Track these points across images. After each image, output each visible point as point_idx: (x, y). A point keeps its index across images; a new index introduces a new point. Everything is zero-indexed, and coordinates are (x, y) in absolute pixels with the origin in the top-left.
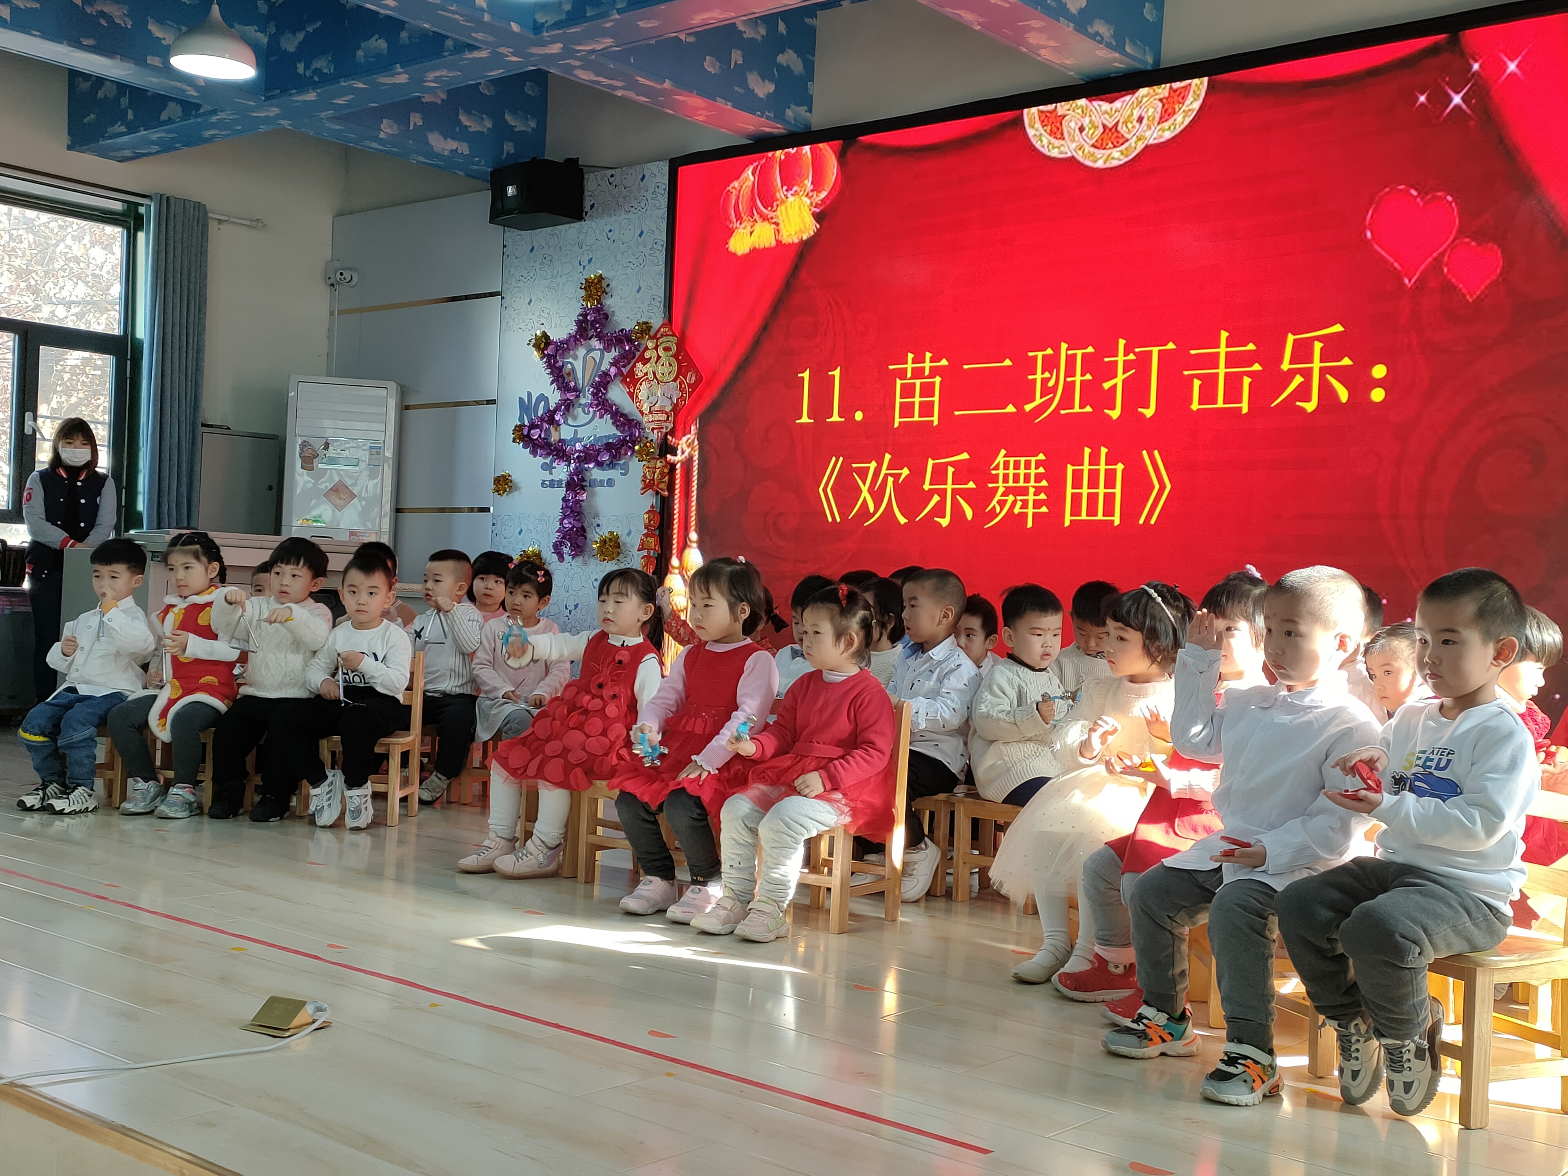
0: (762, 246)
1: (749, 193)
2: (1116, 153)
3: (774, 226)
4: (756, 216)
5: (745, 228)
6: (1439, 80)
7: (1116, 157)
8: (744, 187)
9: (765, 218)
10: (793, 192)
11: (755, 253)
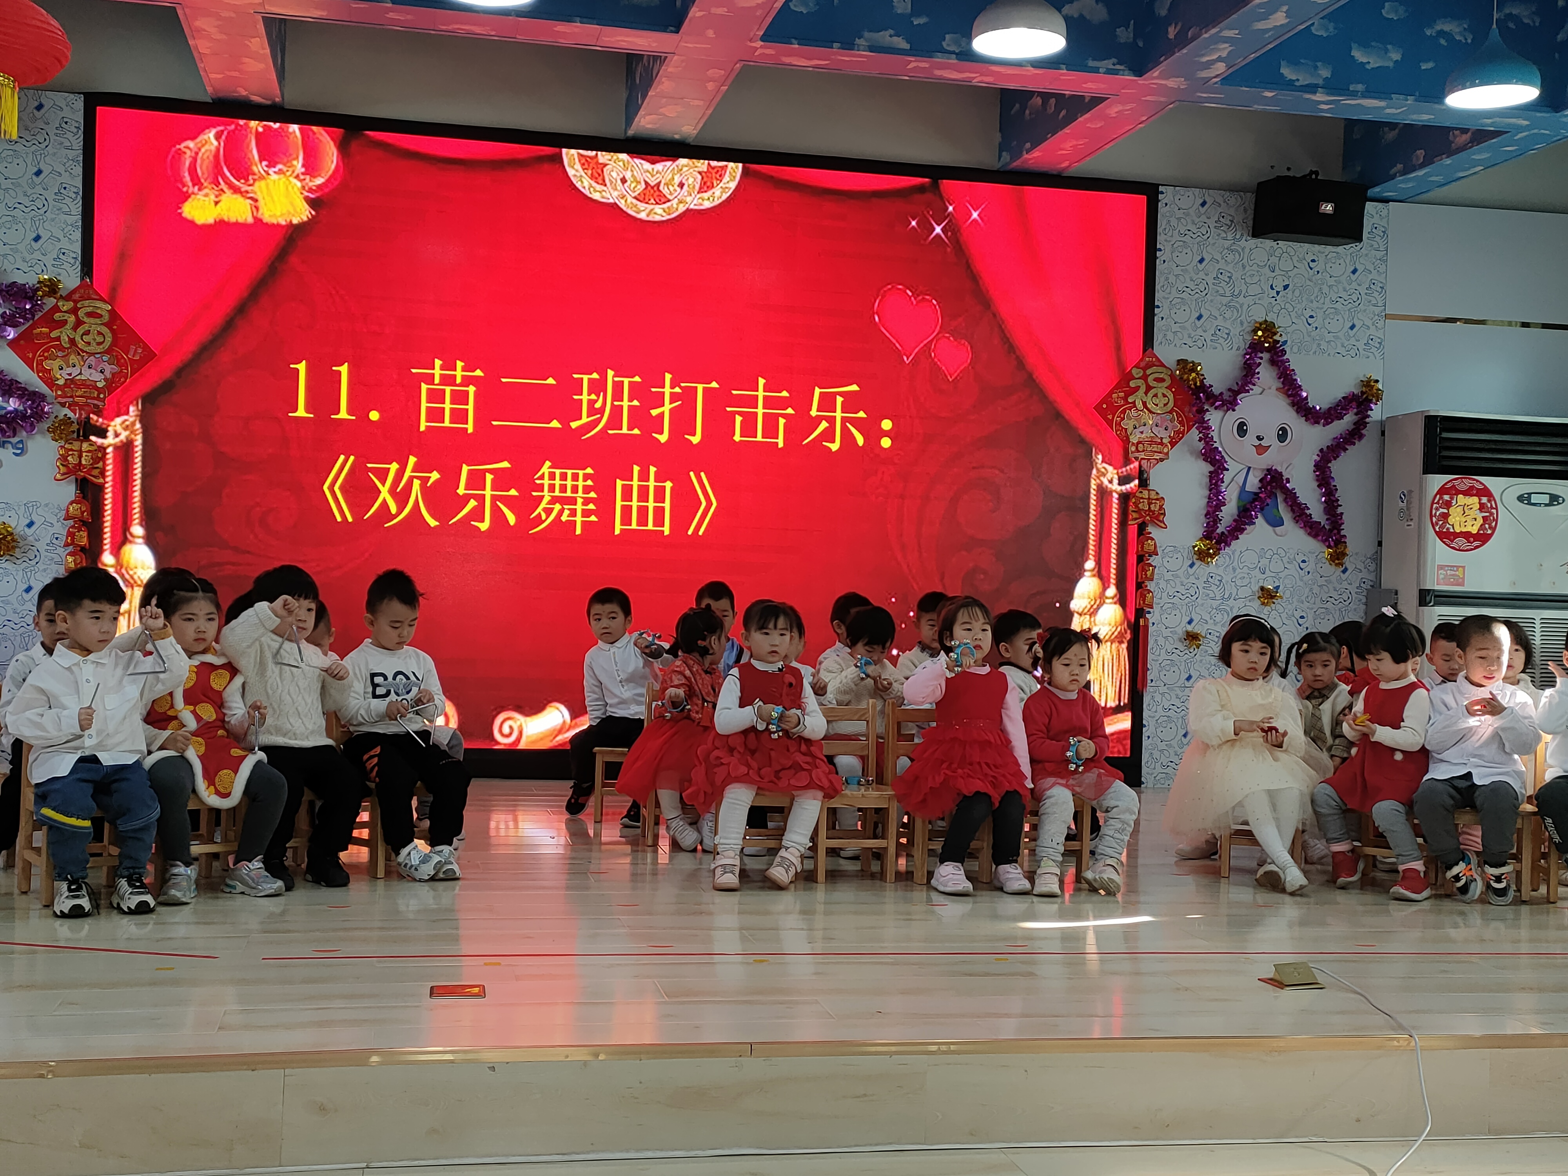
0: (233, 220)
1: (211, 158)
2: (658, 209)
3: (249, 201)
4: (223, 185)
5: (206, 195)
6: (925, 212)
7: (659, 213)
8: (203, 150)
9: (236, 190)
10: (276, 169)
11: (221, 225)
